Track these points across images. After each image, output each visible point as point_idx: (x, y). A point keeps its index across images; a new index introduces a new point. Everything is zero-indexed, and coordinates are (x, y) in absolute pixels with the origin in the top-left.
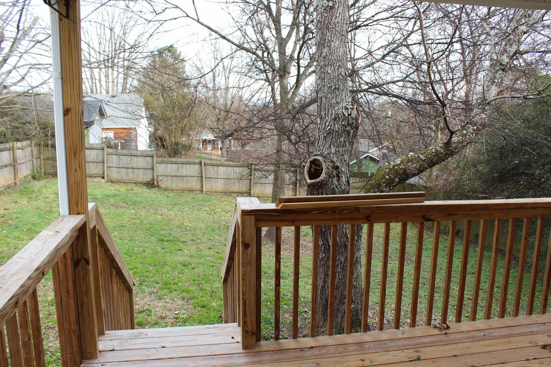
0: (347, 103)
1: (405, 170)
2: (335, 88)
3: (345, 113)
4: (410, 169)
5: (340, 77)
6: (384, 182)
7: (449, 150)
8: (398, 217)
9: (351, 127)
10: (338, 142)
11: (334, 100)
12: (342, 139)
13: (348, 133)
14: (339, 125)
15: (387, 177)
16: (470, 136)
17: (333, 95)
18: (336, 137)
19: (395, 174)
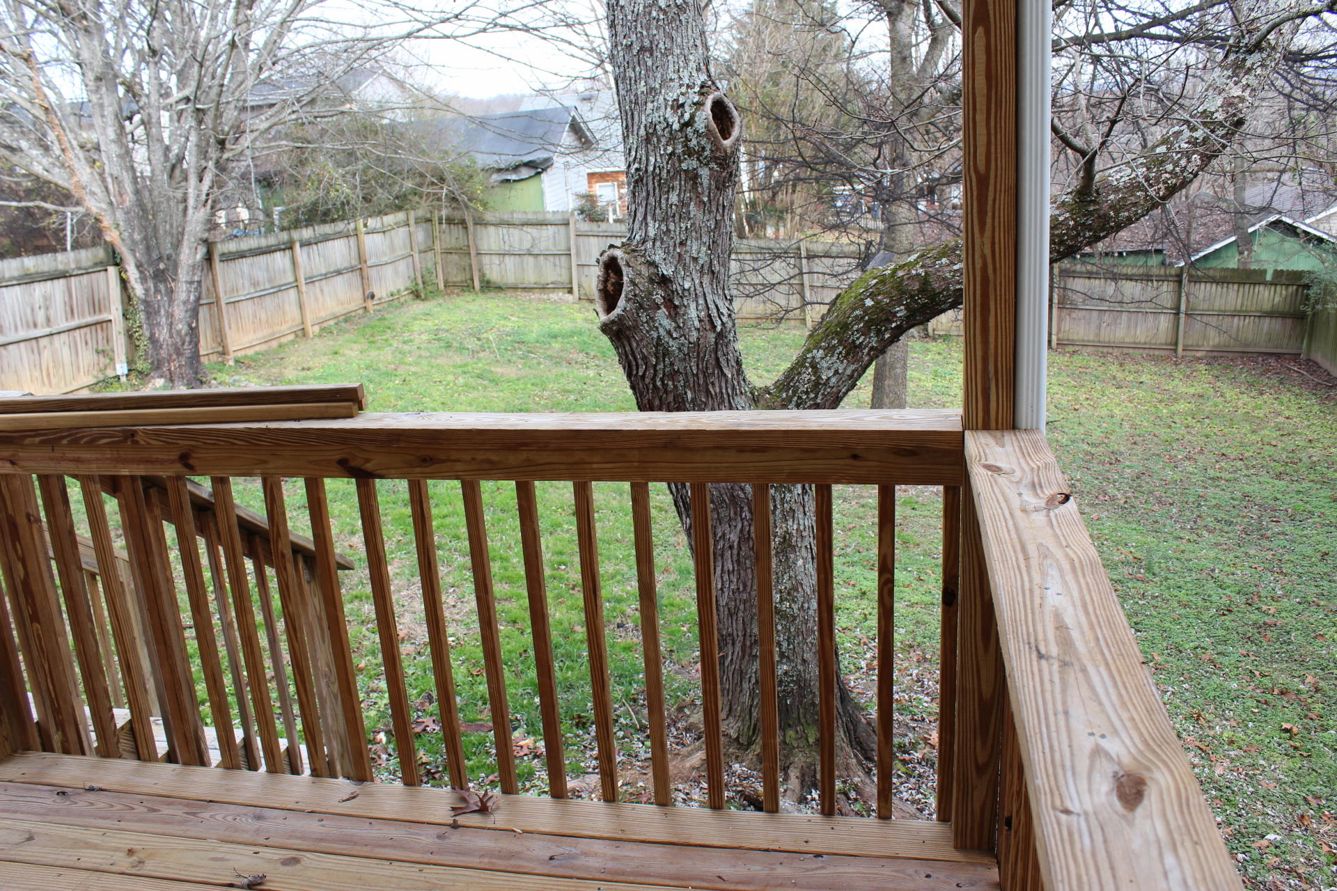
0: (684, 89)
1: (925, 281)
2: (642, 49)
3: (670, 120)
4: (945, 279)
5: (654, 14)
6: (859, 319)
7: (1091, 213)
8: (265, 462)
9: (698, 159)
10: (664, 206)
11: (643, 83)
12: (674, 198)
13: (693, 177)
14: (661, 155)
15: (869, 303)
16: (1176, 164)
17: (638, 69)
18: (657, 191)
19: (895, 293)
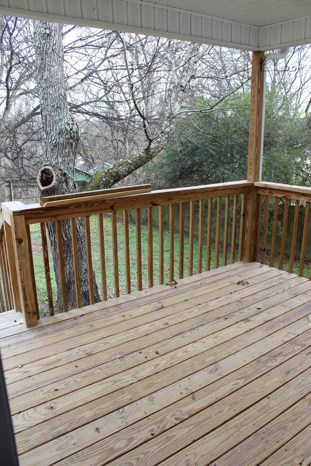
0: (68, 119)
1: (117, 173)
2: (58, 107)
3: (67, 128)
4: (122, 172)
5: (61, 97)
6: (102, 184)
7: (149, 154)
8: (133, 205)
9: (73, 140)
10: (64, 153)
11: (57, 117)
12: (67, 150)
13: (72, 145)
14: (64, 138)
15: (104, 179)
16: (163, 143)
17: (56, 113)
18: (62, 148)
19: (110, 176)
